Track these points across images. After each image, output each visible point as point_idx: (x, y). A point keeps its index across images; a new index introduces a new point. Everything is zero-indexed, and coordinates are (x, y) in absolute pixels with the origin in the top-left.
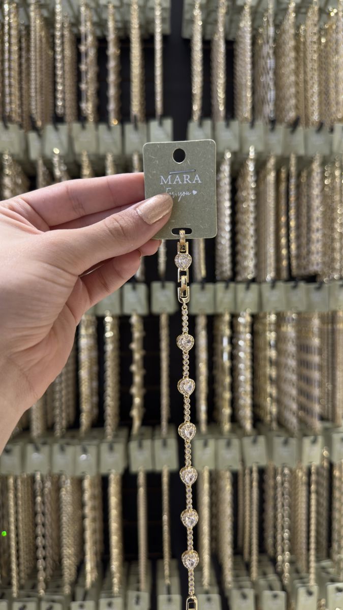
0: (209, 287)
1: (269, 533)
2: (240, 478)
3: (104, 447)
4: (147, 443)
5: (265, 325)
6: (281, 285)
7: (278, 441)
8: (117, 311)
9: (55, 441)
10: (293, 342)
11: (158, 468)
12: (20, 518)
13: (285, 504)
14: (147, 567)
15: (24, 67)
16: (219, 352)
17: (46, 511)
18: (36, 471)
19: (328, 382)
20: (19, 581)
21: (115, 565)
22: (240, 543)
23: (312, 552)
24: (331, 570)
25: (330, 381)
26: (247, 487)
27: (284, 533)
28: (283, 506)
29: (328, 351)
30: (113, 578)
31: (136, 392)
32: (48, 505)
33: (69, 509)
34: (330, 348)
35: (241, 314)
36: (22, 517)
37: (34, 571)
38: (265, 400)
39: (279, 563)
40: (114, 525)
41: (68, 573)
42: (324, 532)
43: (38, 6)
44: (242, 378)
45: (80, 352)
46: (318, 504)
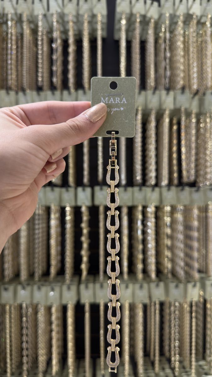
0: (130, 189)
1: (166, 343)
2: (148, 308)
3: (65, 288)
4: (91, 285)
5: (163, 212)
6: (173, 188)
7: (172, 285)
8: (73, 204)
9: (35, 284)
10: (181, 224)
11: (97, 301)
12: (13, 330)
13: (176, 325)
14: (90, 363)
15: (19, 57)
16: (135, 230)
17: (29, 326)
18: (23, 301)
19: (203, 248)
20: (11, 370)
21: (71, 360)
22: (148, 349)
23: (193, 355)
24: (205, 367)
25: (204, 248)
26: (153, 313)
27: (175, 343)
28: (175, 326)
29: (203, 230)
30: (69, 369)
31: (84, 253)
32: (30, 323)
33: (43, 325)
34: (204, 228)
35: (149, 205)
36: (14, 330)
37: (21, 364)
38: (164, 260)
39: (173, 362)
40: (70, 336)
41: (42, 366)
42: (201, 343)
43: (28, 23)
44: (150, 246)
45: (51, 228)
46: (197, 325)
